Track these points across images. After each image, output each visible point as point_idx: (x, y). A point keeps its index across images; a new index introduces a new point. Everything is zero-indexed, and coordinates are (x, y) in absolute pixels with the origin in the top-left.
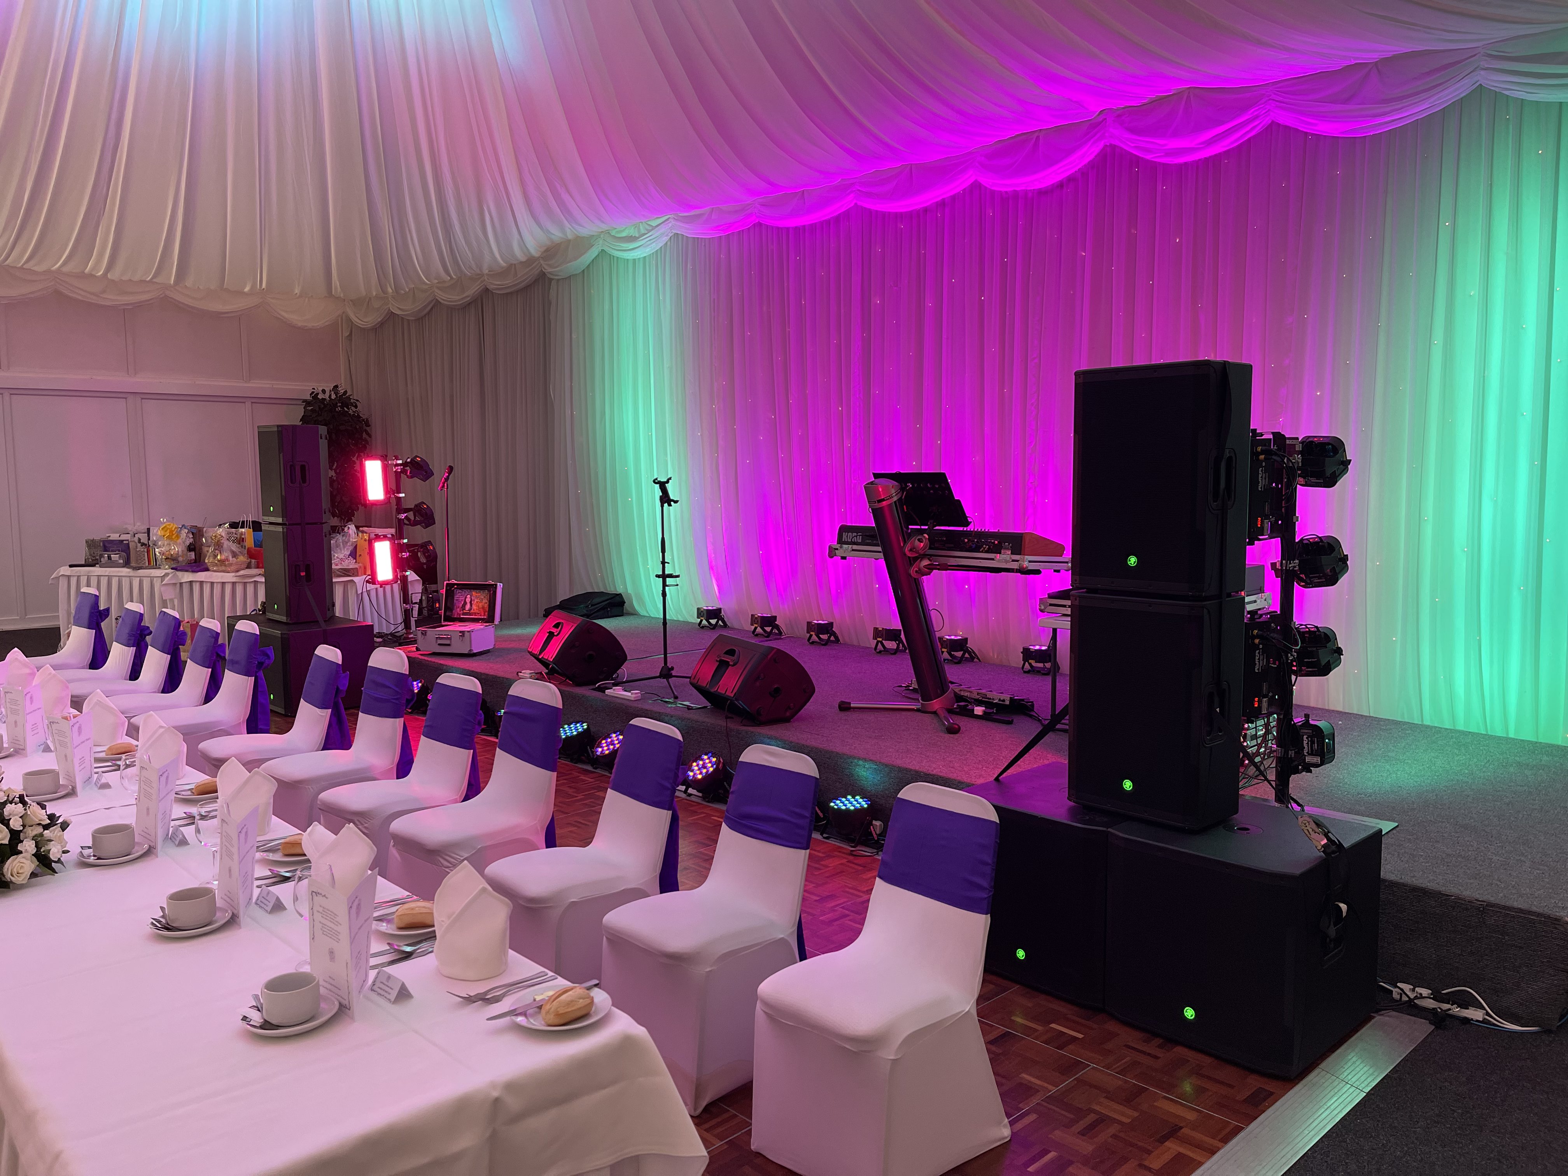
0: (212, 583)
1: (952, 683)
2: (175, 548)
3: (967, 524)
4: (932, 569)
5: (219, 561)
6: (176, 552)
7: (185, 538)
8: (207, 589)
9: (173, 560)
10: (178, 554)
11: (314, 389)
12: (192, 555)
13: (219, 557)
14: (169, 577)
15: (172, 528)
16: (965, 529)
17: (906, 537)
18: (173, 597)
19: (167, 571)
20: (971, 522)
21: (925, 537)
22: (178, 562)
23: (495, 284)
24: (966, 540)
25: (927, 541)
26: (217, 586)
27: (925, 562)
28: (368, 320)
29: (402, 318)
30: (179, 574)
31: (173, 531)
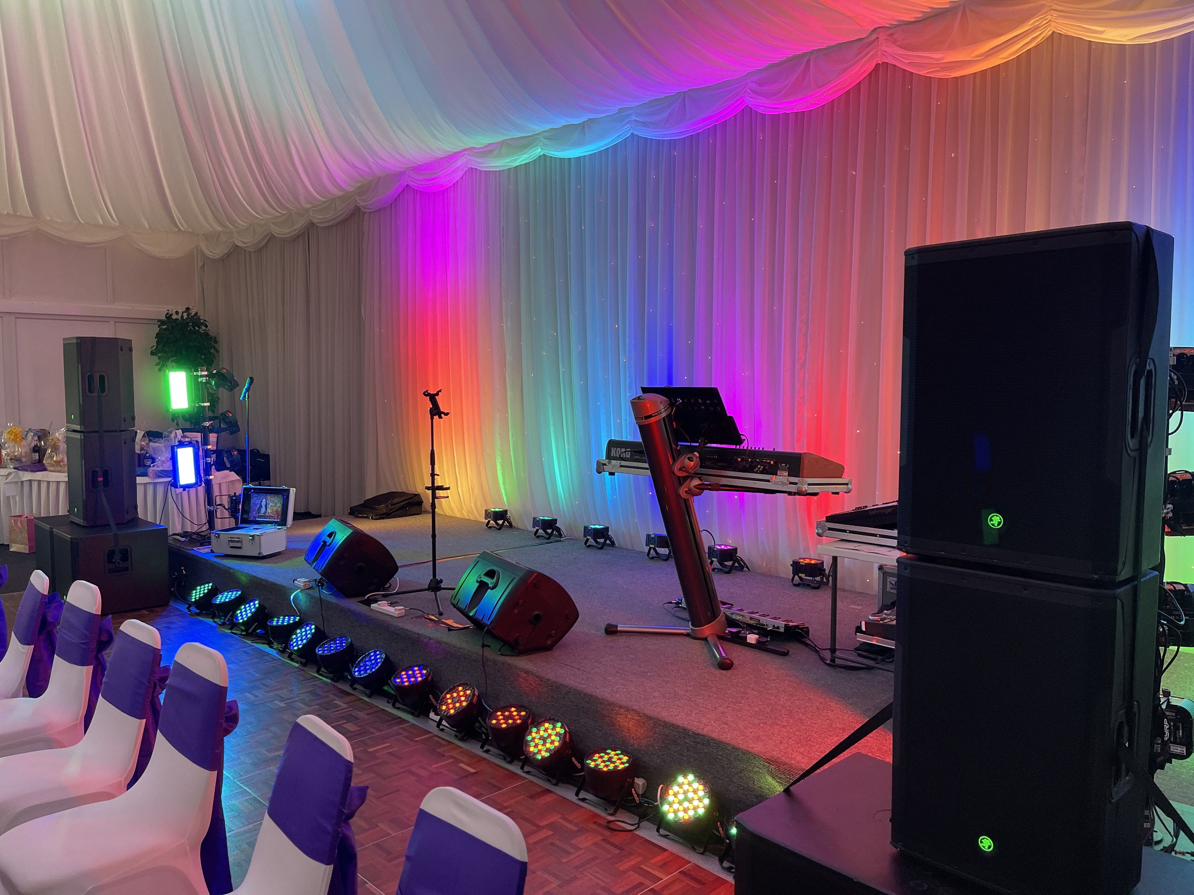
0: (49, 482)
1: (724, 604)
2: (18, 450)
3: (740, 442)
4: (704, 489)
5: (54, 462)
6: (19, 454)
7: (31, 440)
8: (44, 486)
9: (17, 460)
10: (21, 455)
11: (168, 310)
12: (36, 456)
13: (55, 459)
14: (12, 476)
15: (17, 431)
16: (738, 447)
17: (676, 455)
18: (15, 493)
19: (10, 470)
20: (745, 440)
21: (695, 455)
22: (22, 462)
23: (318, 218)
24: (739, 459)
25: (698, 458)
26: (52, 485)
27: (696, 482)
28: (216, 252)
29: (245, 250)
30: (20, 473)
31: (18, 434)
